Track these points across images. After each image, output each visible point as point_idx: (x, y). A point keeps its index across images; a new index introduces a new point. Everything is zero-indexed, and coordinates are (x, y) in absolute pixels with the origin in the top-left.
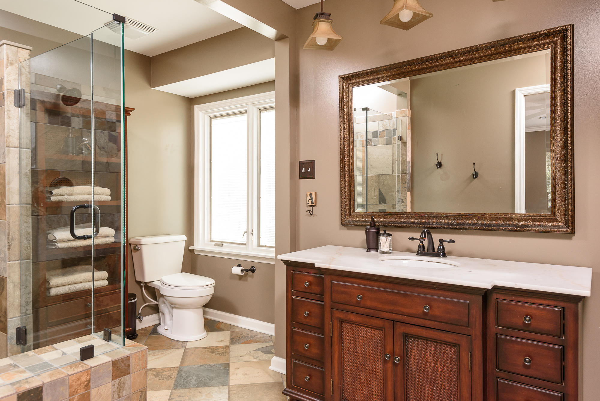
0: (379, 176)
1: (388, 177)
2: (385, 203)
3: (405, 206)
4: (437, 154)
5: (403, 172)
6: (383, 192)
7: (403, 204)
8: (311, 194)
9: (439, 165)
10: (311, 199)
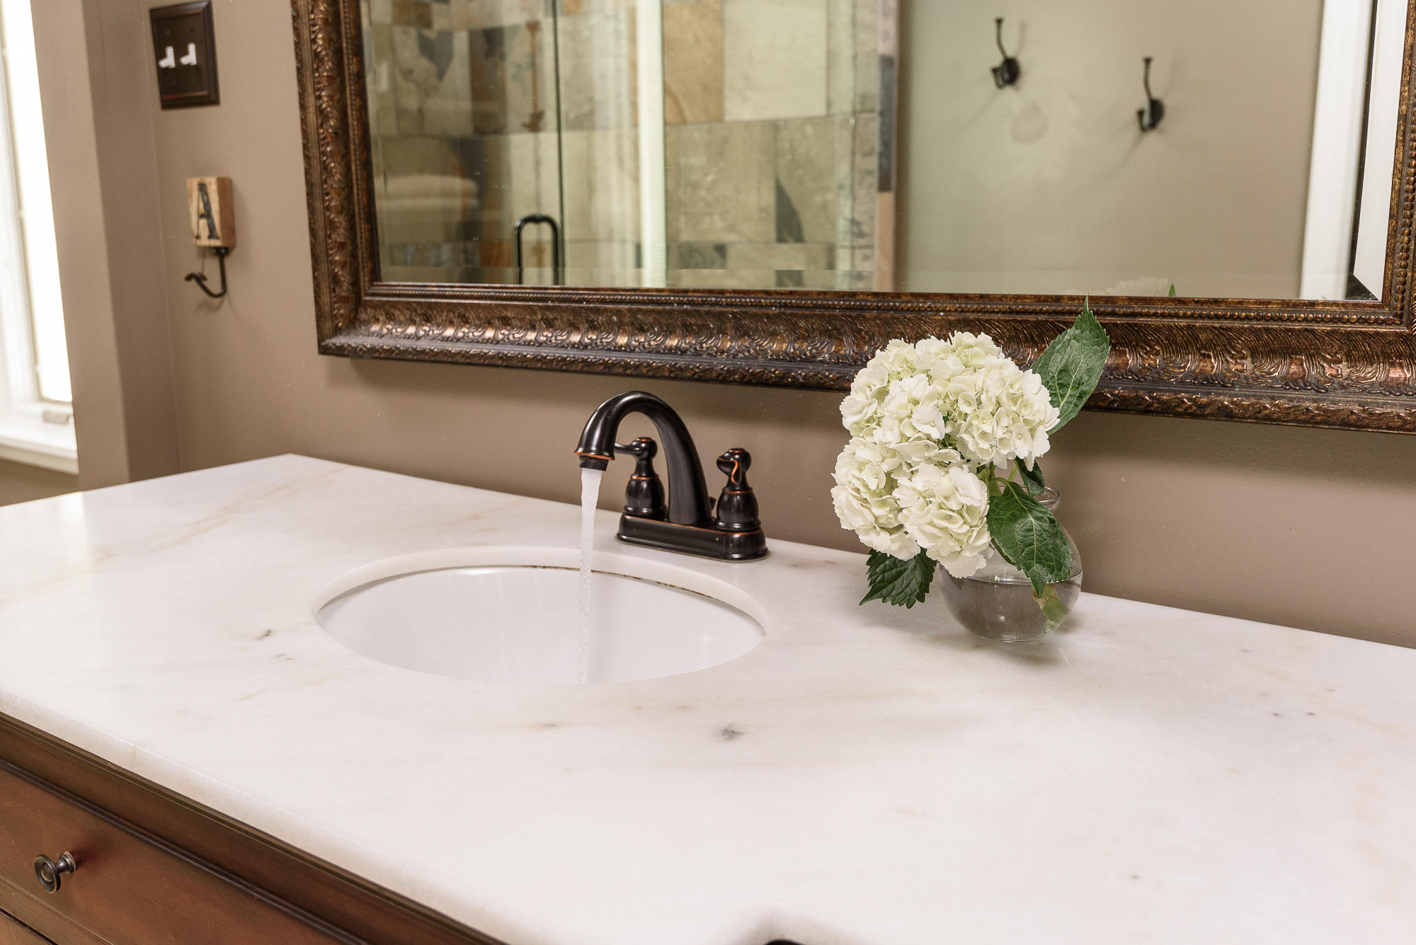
0: (774, 126)
1: (809, 130)
2: (799, 238)
3: (867, 252)
4: (999, 22)
5: (862, 102)
6: (792, 192)
7: (862, 242)
8: (203, 188)
9: (1009, 72)
10: (207, 215)
